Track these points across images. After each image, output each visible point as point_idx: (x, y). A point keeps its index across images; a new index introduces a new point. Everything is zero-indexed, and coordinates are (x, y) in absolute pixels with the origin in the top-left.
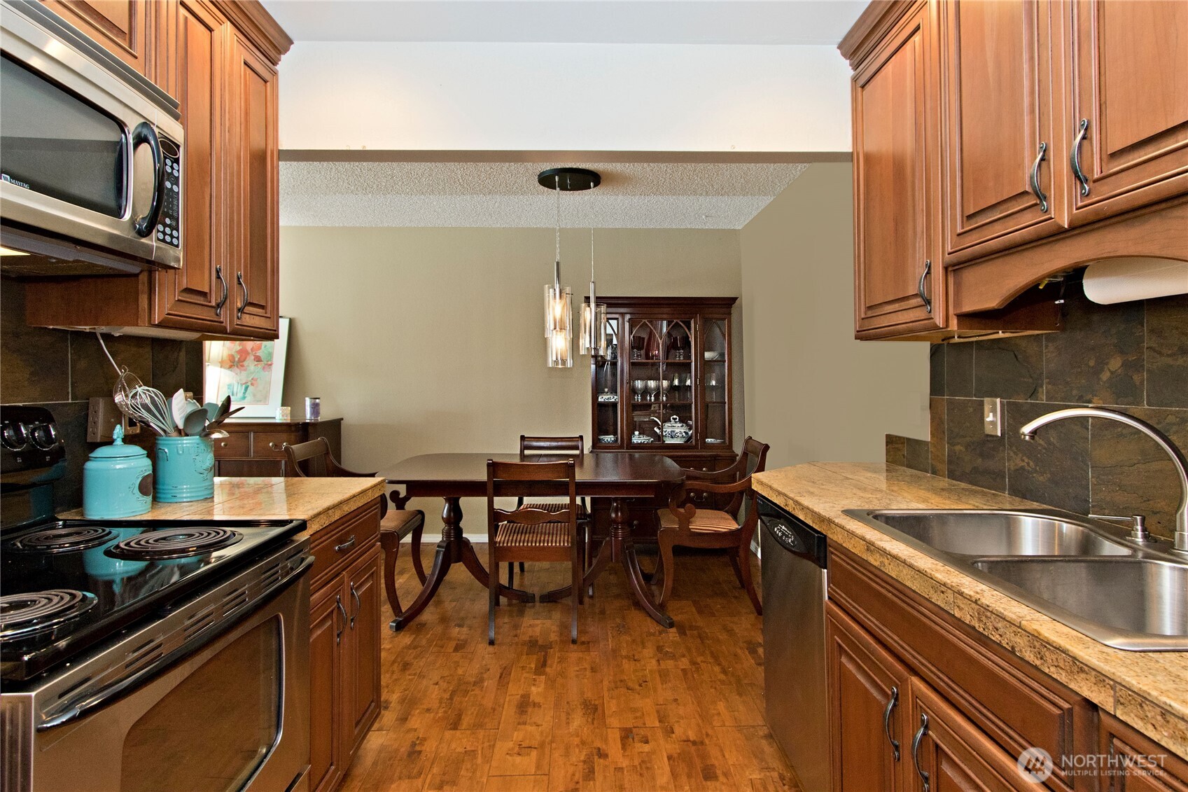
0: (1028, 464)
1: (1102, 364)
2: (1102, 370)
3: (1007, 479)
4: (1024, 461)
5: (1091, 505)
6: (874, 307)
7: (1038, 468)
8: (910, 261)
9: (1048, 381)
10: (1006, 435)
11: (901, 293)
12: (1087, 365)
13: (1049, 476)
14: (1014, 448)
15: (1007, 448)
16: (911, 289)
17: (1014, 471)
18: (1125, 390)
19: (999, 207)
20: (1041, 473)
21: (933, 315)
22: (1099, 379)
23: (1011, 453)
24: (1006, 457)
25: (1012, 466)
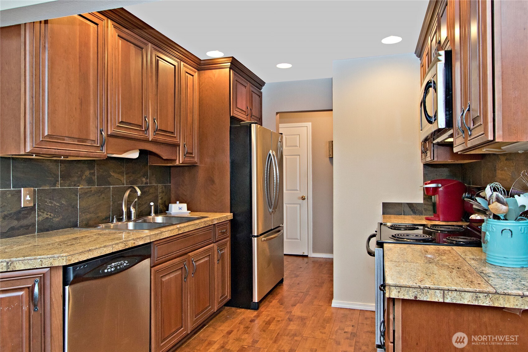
0: (50, 215)
1: (83, 172)
2: (83, 175)
3: (37, 226)
4: (48, 215)
5: (78, 222)
6: (55, 136)
7: (55, 216)
8: (91, 124)
9: (61, 179)
10: (36, 205)
11: (84, 137)
12: (77, 173)
13: (61, 217)
14: (42, 211)
15: (37, 211)
16: (92, 137)
17: (42, 221)
18: (90, 182)
19: (132, 125)
20: (58, 217)
21: (104, 152)
22: (82, 179)
23: (40, 213)
24: (37, 216)
25: (41, 218)
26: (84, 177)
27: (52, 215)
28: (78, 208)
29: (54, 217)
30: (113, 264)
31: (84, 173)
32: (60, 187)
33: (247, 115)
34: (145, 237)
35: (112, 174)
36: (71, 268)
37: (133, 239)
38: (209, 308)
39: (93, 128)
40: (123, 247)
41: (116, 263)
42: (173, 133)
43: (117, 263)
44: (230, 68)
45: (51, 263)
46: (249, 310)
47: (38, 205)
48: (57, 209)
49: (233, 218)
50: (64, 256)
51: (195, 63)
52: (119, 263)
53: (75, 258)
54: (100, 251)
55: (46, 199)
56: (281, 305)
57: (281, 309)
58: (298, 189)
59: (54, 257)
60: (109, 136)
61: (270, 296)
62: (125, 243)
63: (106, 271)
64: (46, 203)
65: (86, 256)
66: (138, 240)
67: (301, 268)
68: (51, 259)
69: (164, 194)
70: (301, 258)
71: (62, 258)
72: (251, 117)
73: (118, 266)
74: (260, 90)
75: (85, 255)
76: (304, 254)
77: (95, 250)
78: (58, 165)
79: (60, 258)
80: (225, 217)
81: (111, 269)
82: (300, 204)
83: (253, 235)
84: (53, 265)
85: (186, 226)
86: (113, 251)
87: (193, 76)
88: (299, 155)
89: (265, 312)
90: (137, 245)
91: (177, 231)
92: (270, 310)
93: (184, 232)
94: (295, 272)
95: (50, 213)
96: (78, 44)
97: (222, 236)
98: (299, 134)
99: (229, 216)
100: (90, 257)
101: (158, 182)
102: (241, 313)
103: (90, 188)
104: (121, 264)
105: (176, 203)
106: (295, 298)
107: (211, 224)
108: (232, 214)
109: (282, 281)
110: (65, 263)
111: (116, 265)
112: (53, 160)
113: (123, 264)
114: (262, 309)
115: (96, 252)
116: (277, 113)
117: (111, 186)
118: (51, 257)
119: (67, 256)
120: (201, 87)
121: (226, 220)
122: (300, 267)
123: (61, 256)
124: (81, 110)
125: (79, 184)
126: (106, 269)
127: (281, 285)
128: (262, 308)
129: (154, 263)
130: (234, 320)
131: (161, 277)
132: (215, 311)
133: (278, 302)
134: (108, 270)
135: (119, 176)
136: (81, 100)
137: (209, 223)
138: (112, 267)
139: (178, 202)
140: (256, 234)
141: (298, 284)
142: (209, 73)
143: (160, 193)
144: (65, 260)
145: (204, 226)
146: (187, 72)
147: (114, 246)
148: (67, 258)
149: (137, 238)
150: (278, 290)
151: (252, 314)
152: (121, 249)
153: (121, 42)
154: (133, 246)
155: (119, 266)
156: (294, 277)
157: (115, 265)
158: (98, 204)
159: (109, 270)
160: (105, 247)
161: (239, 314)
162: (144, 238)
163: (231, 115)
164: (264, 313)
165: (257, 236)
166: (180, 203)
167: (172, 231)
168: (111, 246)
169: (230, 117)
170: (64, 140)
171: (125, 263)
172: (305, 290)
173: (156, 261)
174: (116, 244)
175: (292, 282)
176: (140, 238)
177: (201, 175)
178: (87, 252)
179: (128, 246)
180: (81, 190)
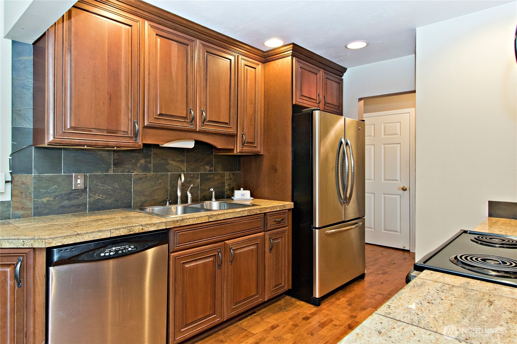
0: (102, 197)
1: (137, 161)
2: (138, 163)
3: (88, 206)
4: (100, 196)
5: (132, 204)
6: (80, 128)
7: (108, 198)
8: (122, 117)
9: (114, 166)
10: (88, 188)
11: (114, 128)
12: (132, 161)
13: (114, 199)
14: (93, 193)
15: (89, 193)
16: (123, 128)
17: (93, 201)
18: (145, 169)
19: (174, 117)
20: (110, 199)
21: (138, 142)
22: (136, 166)
23: (91, 195)
24: (88, 197)
25: (92, 199)
26: (139, 165)
27: (104, 196)
28: (132, 191)
29: (106, 199)
30: (114, 248)
31: (140, 161)
32: (112, 173)
33: (318, 102)
34: (159, 223)
35: (171, 163)
36: (55, 250)
37: (142, 225)
38: (256, 297)
39: (124, 120)
40: (127, 232)
41: (117, 248)
42: (227, 123)
43: (120, 247)
44: (293, 56)
45: (32, 244)
46: (309, 305)
47: (89, 188)
48: (109, 191)
49: (294, 207)
50: (43, 238)
51: (257, 55)
52: (122, 248)
53: (57, 241)
54: (93, 236)
55: (97, 183)
56: (348, 305)
57: (346, 311)
58: (398, 179)
59: (34, 239)
60: (145, 127)
61: (341, 292)
62: (129, 228)
63: (102, 255)
64: (98, 187)
65: (73, 239)
66: (148, 226)
67: (395, 264)
68: (31, 240)
69: (232, 181)
70: (400, 252)
71: (42, 240)
72: (324, 105)
73: (120, 250)
74: (342, 77)
75: (71, 238)
76: (405, 249)
77: (85, 234)
78: (111, 154)
79: (39, 240)
80: (281, 206)
81: (109, 253)
82: (400, 195)
83: (314, 226)
84: (33, 246)
85: (221, 214)
86: (112, 236)
87: (255, 68)
88: (400, 143)
89: (326, 310)
90: (147, 231)
91: (206, 219)
92: (332, 309)
93: (217, 220)
94: (384, 268)
95: (102, 195)
96: (107, 45)
97: (277, 226)
98: (400, 121)
99: (290, 205)
100: (78, 241)
101: (225, 169)
102: (298, 306)
103: (146, 174)
104: (125, 248)
105: (240, 190)
106: (369, 300)
107: (259, 213)
108: (293, 203)
109: (362, 277)
110: (44, 245)
111: (117, 249)
112: (106, 150)
113: (128, 249)
114: (324, 306)
115: (88, 236)
116: (360, 99)
117: (169, 173)
118: (32, 239)
119: (46, 239)
120: (265, 79)
121: (282, 209)
122: (393, 262)
123: (41, 238)
124: (110, 104)
125: (133, 171)
126: (103, 253)
127: (360, 281)
128: (325, 304)
129: (174, 249)
130: (287, 313)
131: (183, 263)
132: (265, 301)
133: (347, 301)
134: (105, 254)
135: (179, 164)
136: (111, 95)
137: (256, 211)
138: (112, 252)
139: (242, 189)
140: (317, 226)
141: (382, 283)
142: (273, 64)
143: (227, 180)
144: (44, 243)
145: (249, 214)
146: (246, 65)
147: (112, 231)
148: (46, 241)
149: (147, 224)
150: (354, 286)
151: (310, 310)
152: (123, 234)
153: (160, 41)
154: (141, 231)
155: (122, 250)
156: (381, 274)
157: (115, 249)
158: (154, 188)
159: (107, 254)
160: (99, 231)
161: (295, 307)
162: (157, 225)
163: (294, 103)
164: (324, 311)
165: (319, 228)
166: (244, 190)
167: (199, 218)
168: (109, 231)
169: (292, 105)
170: (91, 131)
171: (130, 247)
172: (386, 293)
173: (176, 247)
174: (116, 229)
175: (375, 280)
176: (152, 224)
177: (266, 164)
178: (74, 236)
179: (134, 232)
180: (136, 176)
